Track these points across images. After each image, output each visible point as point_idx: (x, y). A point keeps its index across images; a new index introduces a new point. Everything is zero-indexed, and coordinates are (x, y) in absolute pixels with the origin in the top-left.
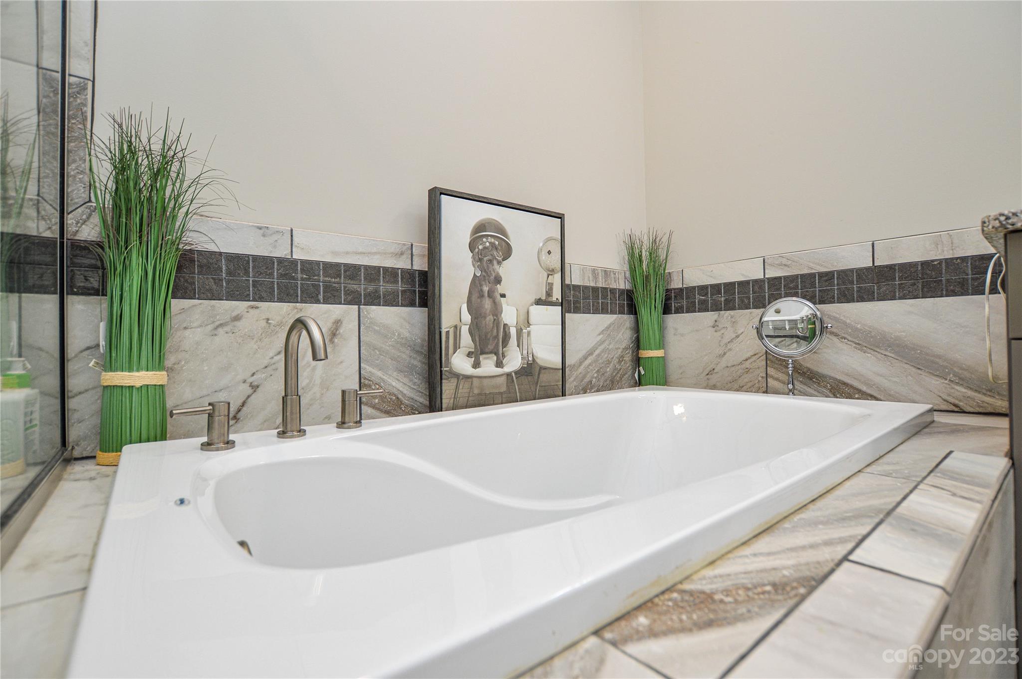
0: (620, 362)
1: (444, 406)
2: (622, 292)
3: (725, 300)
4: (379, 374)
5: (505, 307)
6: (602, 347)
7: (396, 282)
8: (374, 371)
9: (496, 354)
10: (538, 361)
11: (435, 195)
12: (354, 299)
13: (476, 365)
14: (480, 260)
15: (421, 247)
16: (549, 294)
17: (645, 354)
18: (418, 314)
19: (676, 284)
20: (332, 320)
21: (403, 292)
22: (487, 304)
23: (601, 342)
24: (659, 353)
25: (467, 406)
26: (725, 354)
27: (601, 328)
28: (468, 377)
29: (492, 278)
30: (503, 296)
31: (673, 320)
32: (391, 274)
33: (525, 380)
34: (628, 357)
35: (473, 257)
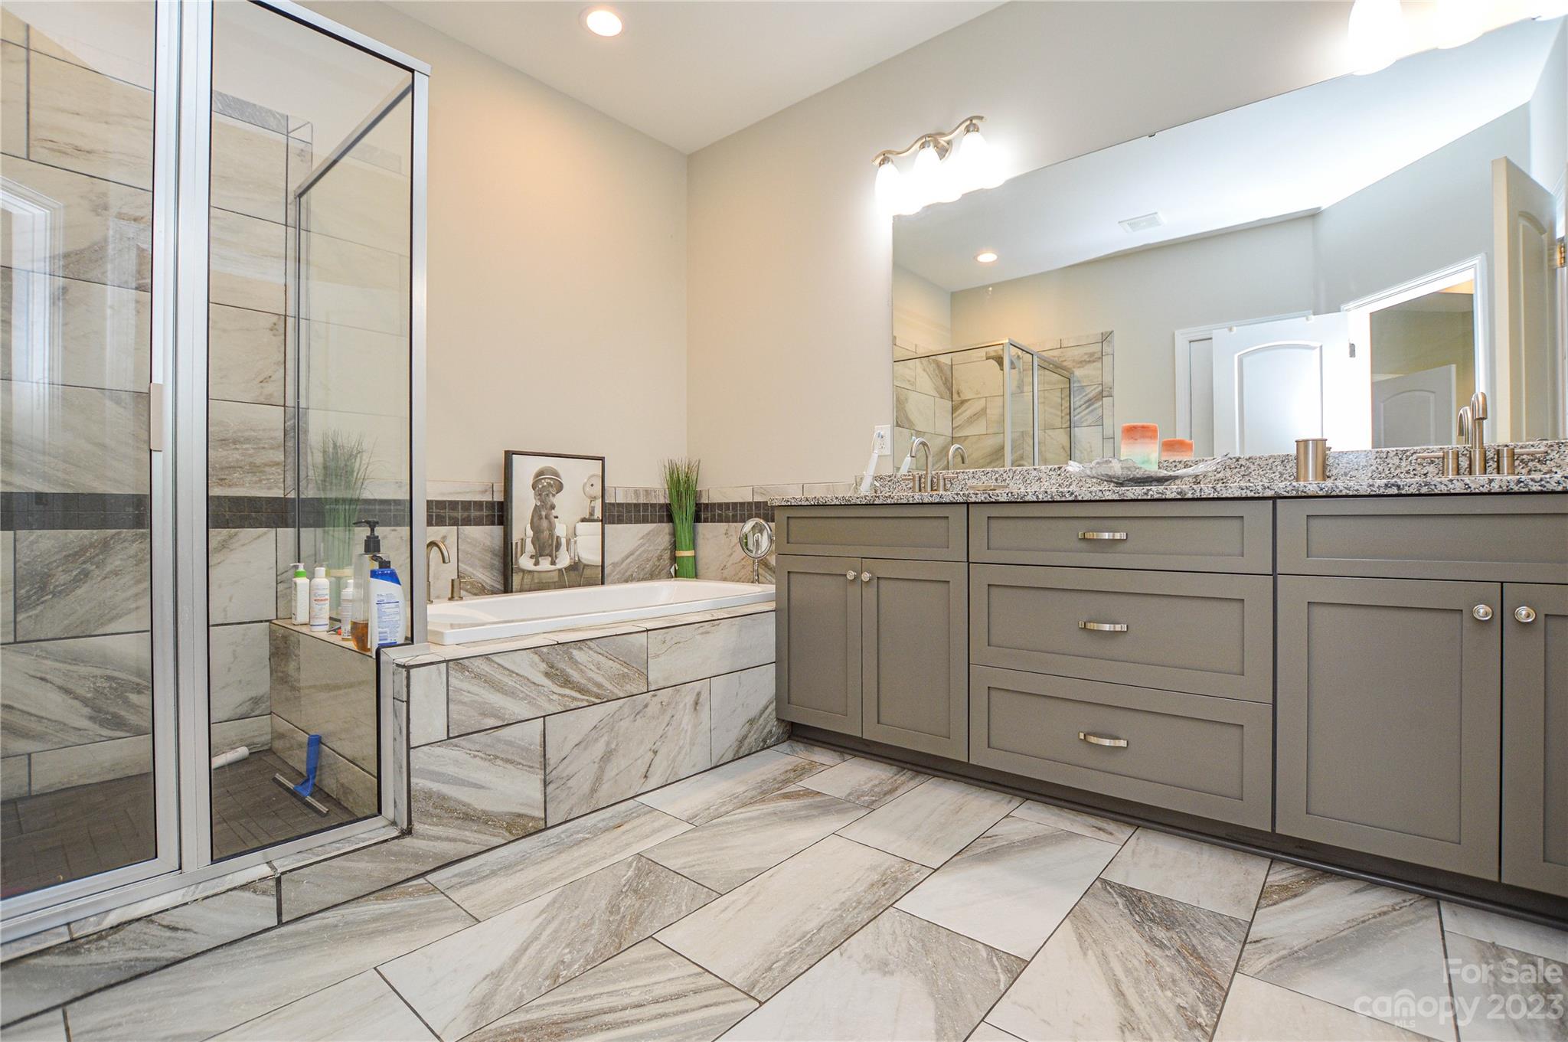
0: (659, 560)
1: (514, 590)
2: (661, 506)
3: (733, 515)
4: (470, 570)
5: (557, 524)
6: (643, 549)
7: (482, 510)
8: (467, 568)
9: (551, 556)
10: (582, 560)
11: (509, 455)
12: (455, 522)
13: (537, 563)
14: (540, 495)
15: (499, 486)
16: (592, 514)
17: (679, 554)
18: (497, 530)
19: (705, 500)
20: (441, 536)
21: (487, 516)
22: (545, 524)
23: (642, 545)
24: (690, 553)
25: (530, 590)
26: (732, 554)
27: (641, 535)
28: (530, 572)
29: (548, 506)
30: (556, 517)
31: (702, 527)
32: (479, 505)
33: (572, 574)
34: (667, 556)
35: (535, 494)
